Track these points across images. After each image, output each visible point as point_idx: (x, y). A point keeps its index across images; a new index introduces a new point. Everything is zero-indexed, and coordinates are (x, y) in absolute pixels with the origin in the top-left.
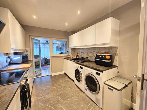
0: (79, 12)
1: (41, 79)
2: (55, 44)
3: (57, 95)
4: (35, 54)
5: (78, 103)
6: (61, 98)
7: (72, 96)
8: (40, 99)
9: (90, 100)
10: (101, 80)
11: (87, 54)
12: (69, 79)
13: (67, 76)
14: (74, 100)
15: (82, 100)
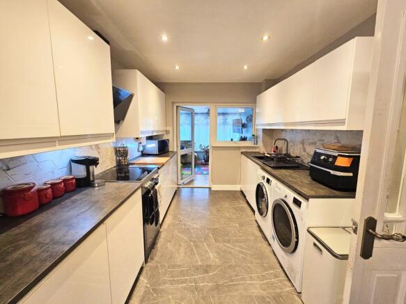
0: (265, 38)
1: (192, 192)
2: (232, 114)
3: (208, 229)
4: (183, 138)
5: (243, 258)
6: (214, 237)
7: (238, 241)
8: (178, 224)
9: (278, 265)
10: (302, 219)
11: (301, 146)
12: (246, 205)
13: (245, 197)
14: (238, 249)
15: (256, 256)
